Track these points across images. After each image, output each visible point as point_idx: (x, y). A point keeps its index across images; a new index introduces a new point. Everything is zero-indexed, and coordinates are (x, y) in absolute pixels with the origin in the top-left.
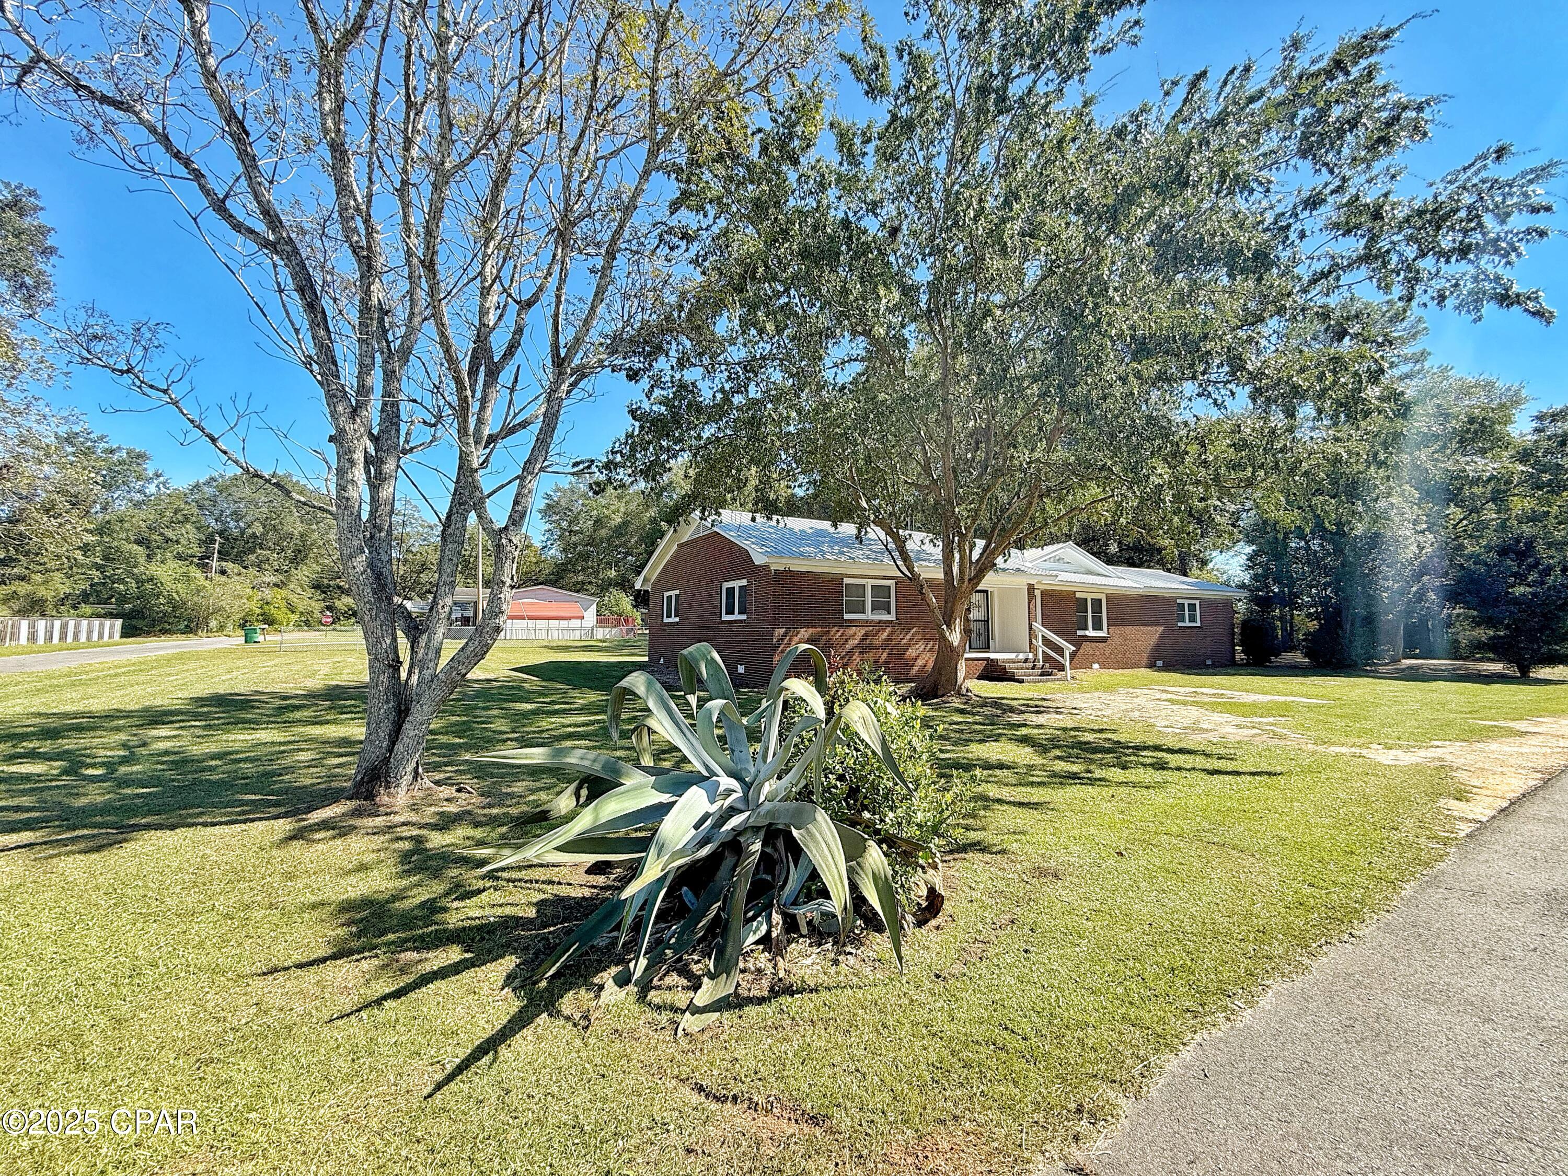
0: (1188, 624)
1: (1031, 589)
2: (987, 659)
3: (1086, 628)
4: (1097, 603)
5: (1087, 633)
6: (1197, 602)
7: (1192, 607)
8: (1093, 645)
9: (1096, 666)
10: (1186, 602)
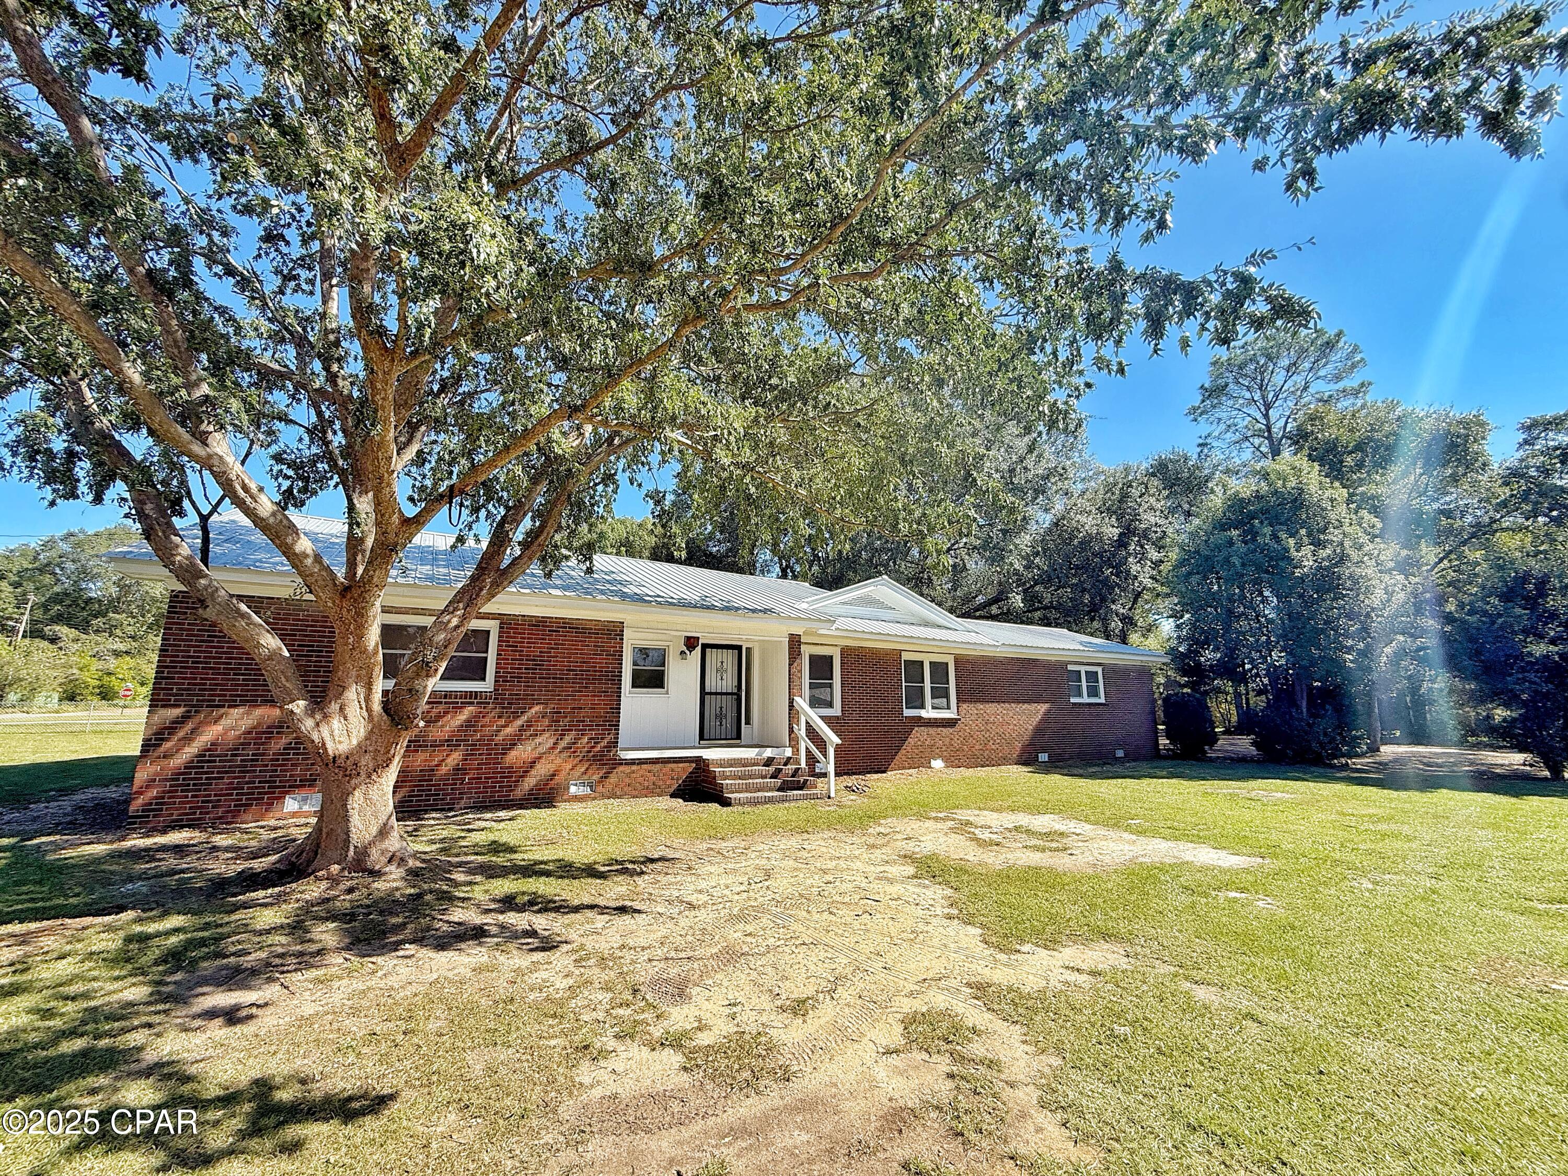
0: (1086, 699)
1: (795, 643)
2: (698, 760)
3: (922, 707)
4: (939, 670)
5: (924, 713)
6: (1099, 670)
7: (1092, 676)
8: (932, 731)
9: (937, 764)
10: (1083, 669)
